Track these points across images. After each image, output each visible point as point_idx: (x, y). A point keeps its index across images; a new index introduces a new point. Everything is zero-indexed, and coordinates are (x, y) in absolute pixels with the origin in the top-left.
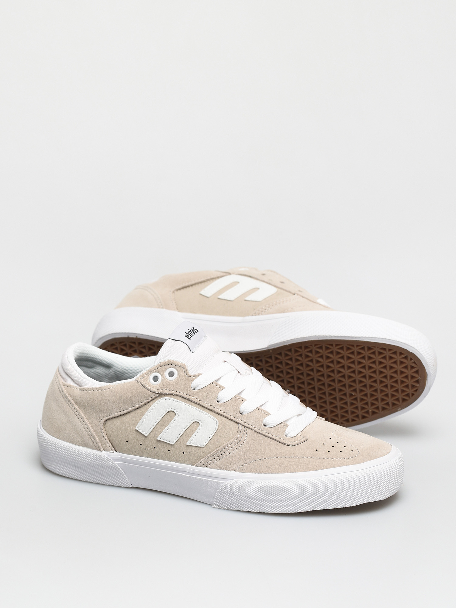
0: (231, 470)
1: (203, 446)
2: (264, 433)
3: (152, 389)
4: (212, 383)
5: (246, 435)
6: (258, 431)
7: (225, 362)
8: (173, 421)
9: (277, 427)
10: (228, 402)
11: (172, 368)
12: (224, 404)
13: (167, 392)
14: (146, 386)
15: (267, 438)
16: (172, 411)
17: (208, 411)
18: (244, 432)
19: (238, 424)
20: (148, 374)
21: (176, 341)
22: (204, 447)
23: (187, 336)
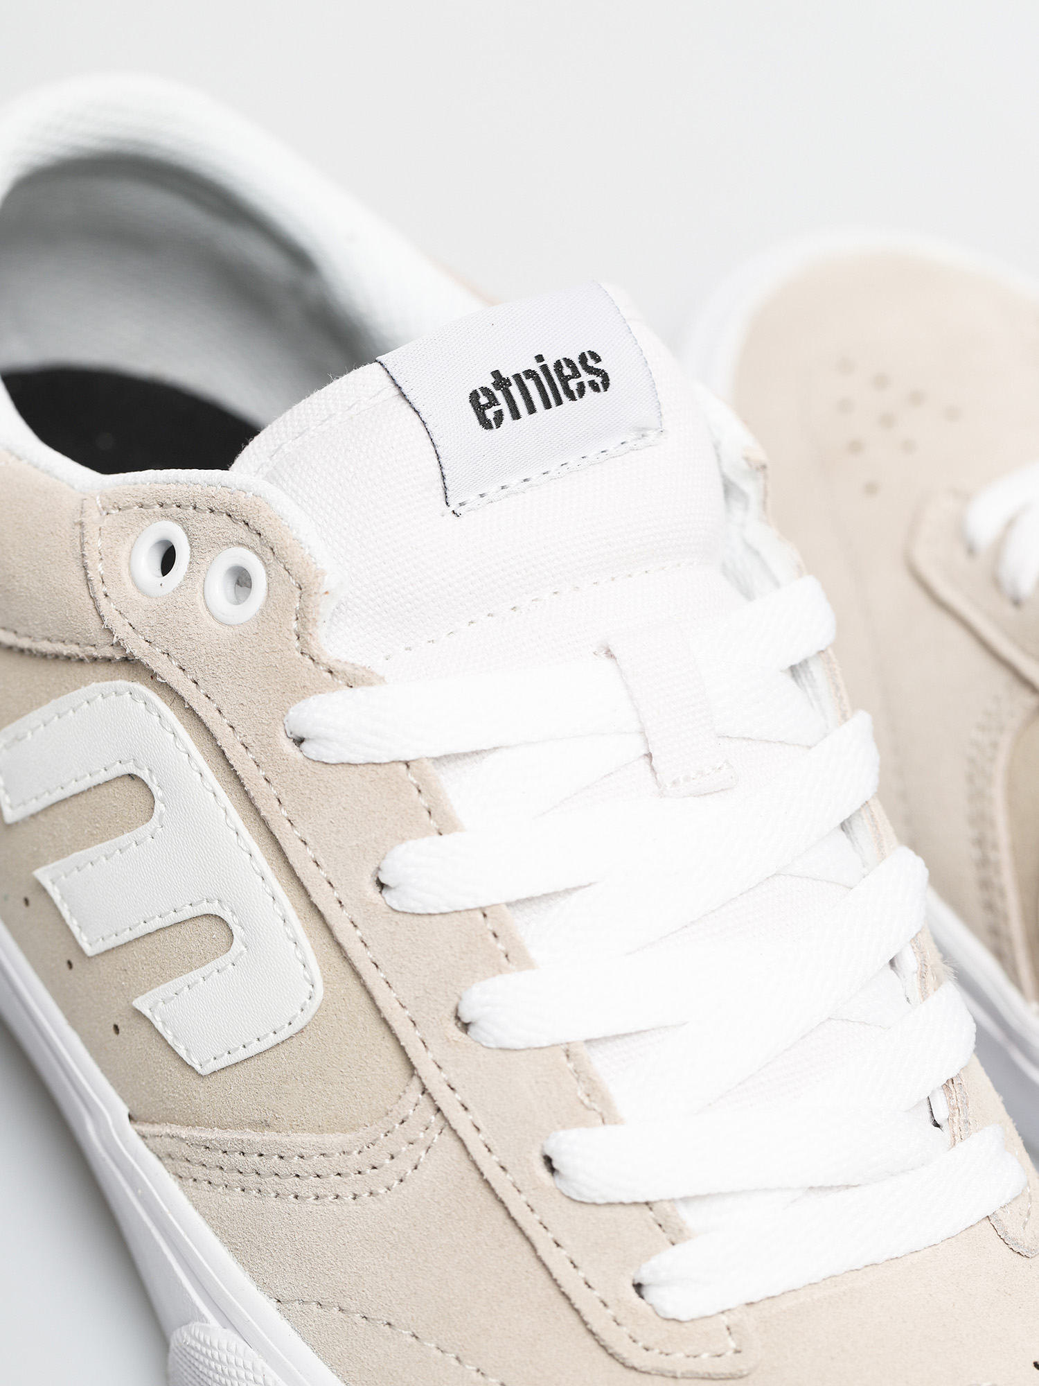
0: (263, 1286)
1: (198, 1068)
2: (517, 1207)
3: (106, 607)
4: (407, 764)
5: (423, 1153)
6: (492, 1173)
7: (610, 654)
8: (126, 838)
9: (605, 1213)
10: (426, 919)
11: (255, 557)
12: (397, 917)
13: (168, 671)
14: (97, 569)
15: (518, 1238)
16: (146, 786)
17: (302, 903)
18: (422, 1135)
19: (413, 1075)
20: (149, 507)
21: (403, 401)
22: (200, 1075)
23: (484, 400)
